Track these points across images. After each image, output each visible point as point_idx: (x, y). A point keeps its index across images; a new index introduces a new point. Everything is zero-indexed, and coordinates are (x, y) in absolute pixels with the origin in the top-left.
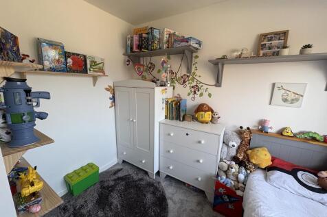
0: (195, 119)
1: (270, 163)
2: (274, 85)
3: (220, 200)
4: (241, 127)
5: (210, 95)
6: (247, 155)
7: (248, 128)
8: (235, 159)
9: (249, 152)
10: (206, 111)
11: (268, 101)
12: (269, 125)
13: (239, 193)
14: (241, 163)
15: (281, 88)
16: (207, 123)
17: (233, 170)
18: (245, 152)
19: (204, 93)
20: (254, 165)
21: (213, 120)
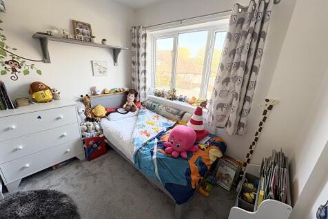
0: (32, 101)
1: (106, 112)
2: (92, 62)
3: (92, 149)
4: (82, 96)
5: (39, 72)
6: (93, 113)
7: (87, 95)
8: (88, 119)
9: (93, 111)
10: (44, 90)
11: (92, 74)
12: (97, 90)
13: (101, 136)
14: (92, 120)
15: (96, 64)
16: (50, 101)
17: (91, 126)
18: (91, 112)
19: (30, 70)
20: (99, 117)
21: (55, 97)
